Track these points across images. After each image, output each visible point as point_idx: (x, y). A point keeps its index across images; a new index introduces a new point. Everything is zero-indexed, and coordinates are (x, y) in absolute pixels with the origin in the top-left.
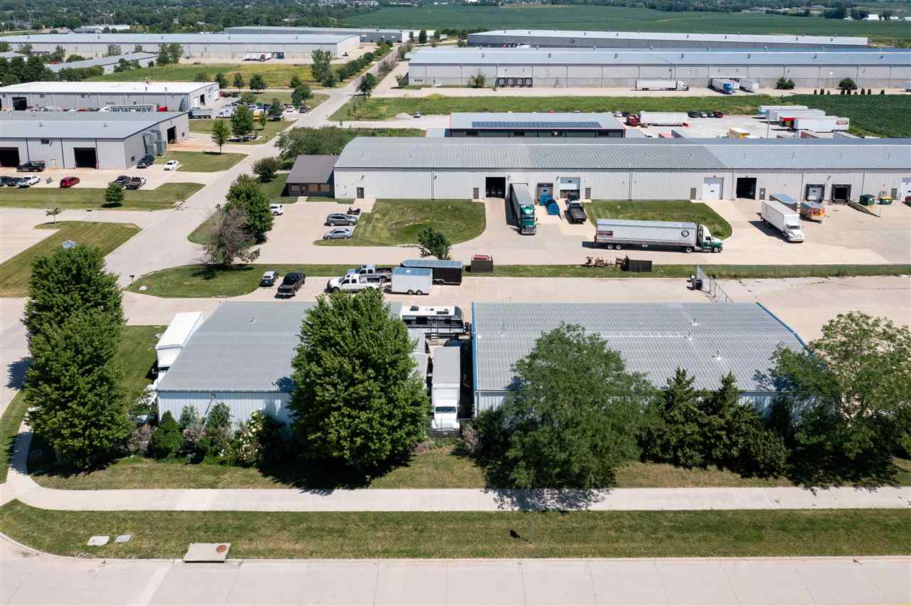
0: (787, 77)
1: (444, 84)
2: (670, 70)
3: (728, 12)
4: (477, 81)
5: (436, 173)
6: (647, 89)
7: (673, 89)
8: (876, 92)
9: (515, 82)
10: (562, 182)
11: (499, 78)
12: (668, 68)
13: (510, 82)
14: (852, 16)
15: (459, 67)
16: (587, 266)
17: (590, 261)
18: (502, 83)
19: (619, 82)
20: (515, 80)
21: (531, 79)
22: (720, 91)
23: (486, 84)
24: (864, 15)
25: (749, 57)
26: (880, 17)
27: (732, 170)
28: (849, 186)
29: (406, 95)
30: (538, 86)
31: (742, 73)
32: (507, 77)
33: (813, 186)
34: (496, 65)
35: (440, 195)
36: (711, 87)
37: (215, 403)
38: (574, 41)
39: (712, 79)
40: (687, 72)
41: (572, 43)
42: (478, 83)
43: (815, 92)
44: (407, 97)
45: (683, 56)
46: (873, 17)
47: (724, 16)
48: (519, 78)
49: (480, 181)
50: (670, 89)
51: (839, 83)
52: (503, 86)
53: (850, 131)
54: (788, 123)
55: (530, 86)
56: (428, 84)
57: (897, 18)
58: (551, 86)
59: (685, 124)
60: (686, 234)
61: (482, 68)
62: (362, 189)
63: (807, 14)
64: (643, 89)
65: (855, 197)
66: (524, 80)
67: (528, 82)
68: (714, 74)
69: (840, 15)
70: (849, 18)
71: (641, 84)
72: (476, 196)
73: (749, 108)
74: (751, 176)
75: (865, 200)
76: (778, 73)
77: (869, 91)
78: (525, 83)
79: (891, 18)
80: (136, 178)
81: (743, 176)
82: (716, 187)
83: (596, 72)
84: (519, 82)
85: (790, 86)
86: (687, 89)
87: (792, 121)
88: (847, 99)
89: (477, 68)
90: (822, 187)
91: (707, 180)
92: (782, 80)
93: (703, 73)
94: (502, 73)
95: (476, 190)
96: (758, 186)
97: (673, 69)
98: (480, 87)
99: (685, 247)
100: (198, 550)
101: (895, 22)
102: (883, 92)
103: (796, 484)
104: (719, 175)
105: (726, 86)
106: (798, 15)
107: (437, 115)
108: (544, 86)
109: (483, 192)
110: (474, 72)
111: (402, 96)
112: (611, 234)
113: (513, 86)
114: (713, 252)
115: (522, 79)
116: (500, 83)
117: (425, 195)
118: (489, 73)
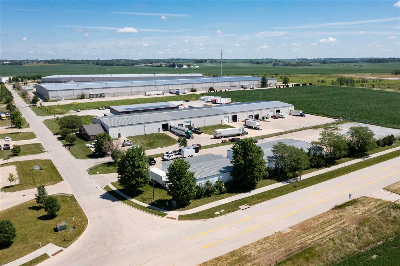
0: (194, 87)
1: (67, 98)
2: (156, 87)
3: (130, 66)
4: (82, 96)
5: (146, 125)
6: (150, 95)
7: (159, 94)
8: (223, 91)
9: (97, 96)
10: (186, 123)
11: (90, 95)
12: (155, 87)
13: (95, 96)
14: (178, 66)
15: (72, 91)
16: (222, 143)
17: (222, 141)
18: (92, 96)
19: (138, 93)
20: (97, 95)
21: (104, 94)
22: (175, 94)
23: (86, 97)
24: (181, 66)
25: (178, 81)
26: (187, 66)
27: (231, 113)
28: (258, 115)
29: (58, 104)
30: (107, 97)
31: (179, 87)
32: (93, 94)
33: (250, 116)
34: (88, 89)
35: (148, 132)
36: (170, 93)
37: (207, 180)
38: (94, 79)
39: (170, 90)
40: (162, 88)
41: (94, 80)
42: (82, 97)
43: (207, 92)
44: (59, 104)
45: (156, 82)
46: (185, 67)
47: (126, 67)
48: (99, 94)
49: (160, 125)
50: (157, 94)
51: (209, 89)
52: (92, 98)
53: (231, 102)
54: (214, 101)
55: (104, 97)
56: (59, 99)
57: (192, 67)
58: (112, 96)
59: (182, 105)
60: (240, 130)
61: (83, 90)
62: (120, 134)
63: (161, 66)
64: (148, 95)
65: (260, 118)
66: (101, 94)
67: (103, 95)
68: (170, 88)
69: (173, 66)
70: (177, 67)
71: (148, 93)
72: (159, 131)
73: (195, 98)
74: (236, 114)
75: (263, 118)
76: (191, 86)
77: (222, 90)
78: (102, 96)
79: (191, 67)
80: (7, 145)
81: (234, 115)
82: (227, 119)
83: (129, 90)
84: (99, 96)
85: (195, 91)
86: (164, 94)
87: (215, 100)
88: (222, 93)
89: (81, 91)
90: (252, 116)
91: (225, 117)
92: (192, 89)
93: (167, 88)
94: (91, 92)
95: (159, 129)
96: (238, 118)
97: (157, 87)
98: (83, 99)
99: (240, 134)
100: (242, 207)
101: (192, 68)
102: (225, 90)
103: (326, 167)
104: (228, 115)
105: (177, 92)
106: (157, 66)
107: (86, 110)
108: (109, 96)
109: (161, 130)
110: (80, 92)
111: (57, 105)
112: (220, 134)
113: (96, 97)
114: (246, 135)
115: (100, 94)
116: (91, 97)
117: (142, 133)
118: (86, 93)
